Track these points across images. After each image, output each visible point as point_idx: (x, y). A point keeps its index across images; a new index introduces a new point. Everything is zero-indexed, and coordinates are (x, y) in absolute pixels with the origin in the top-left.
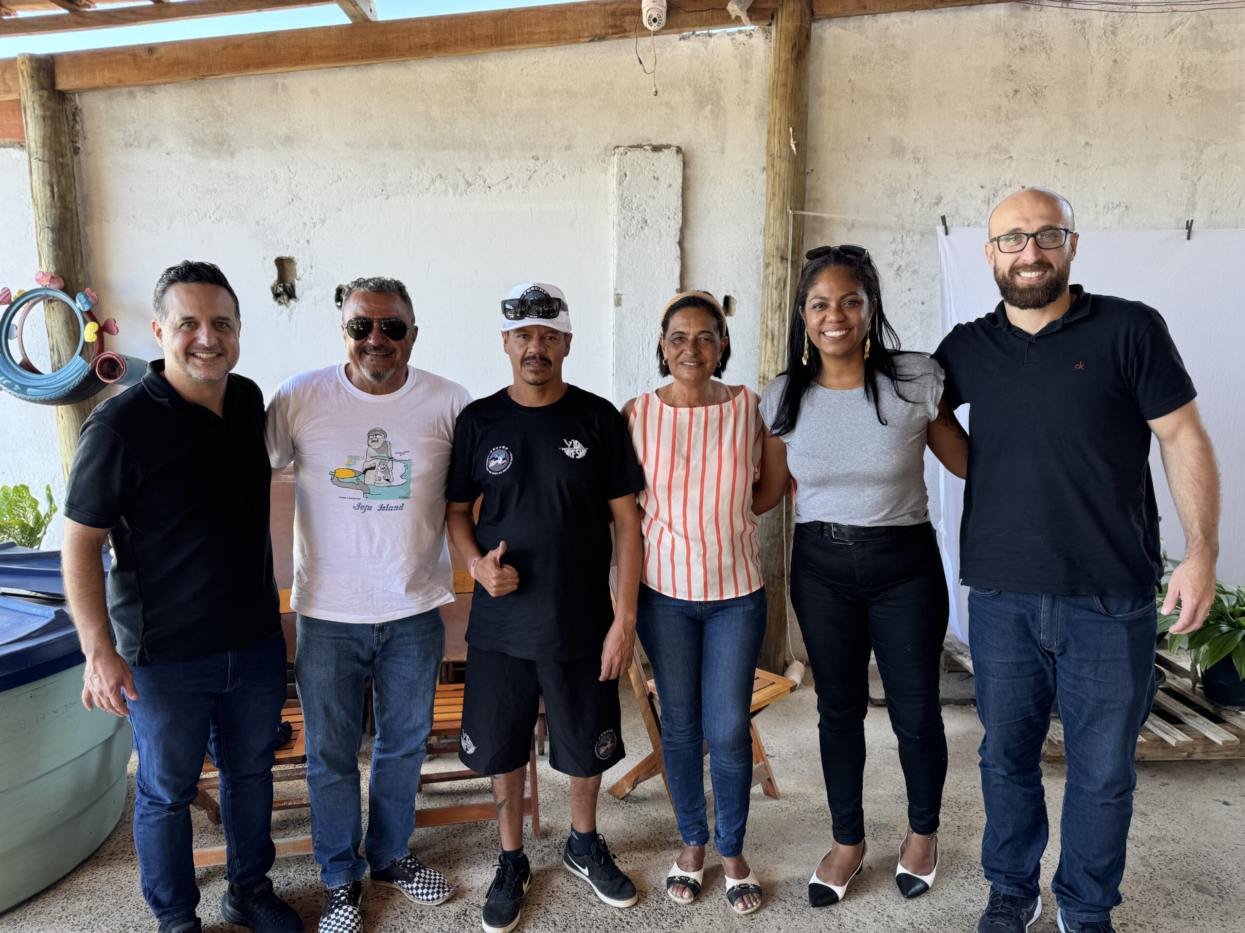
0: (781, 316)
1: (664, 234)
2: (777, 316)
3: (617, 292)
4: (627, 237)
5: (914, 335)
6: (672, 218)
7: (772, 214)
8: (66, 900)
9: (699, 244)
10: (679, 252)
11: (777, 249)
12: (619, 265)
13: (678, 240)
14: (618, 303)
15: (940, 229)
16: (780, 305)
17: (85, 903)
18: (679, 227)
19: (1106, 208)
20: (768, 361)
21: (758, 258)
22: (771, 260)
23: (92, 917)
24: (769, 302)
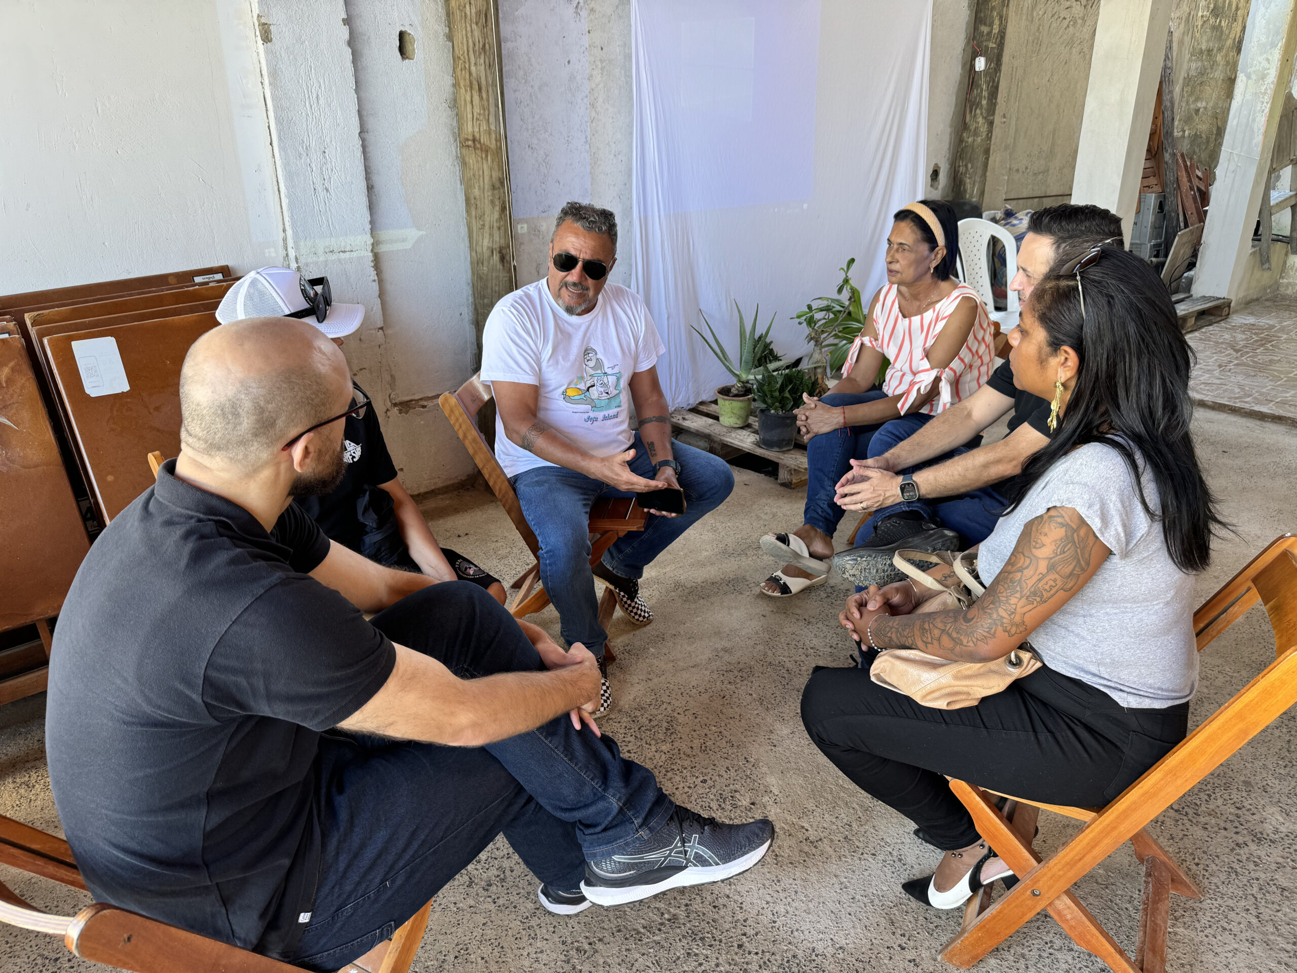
0: (487, 59)
3: (263, 20)
24: (470, 41)
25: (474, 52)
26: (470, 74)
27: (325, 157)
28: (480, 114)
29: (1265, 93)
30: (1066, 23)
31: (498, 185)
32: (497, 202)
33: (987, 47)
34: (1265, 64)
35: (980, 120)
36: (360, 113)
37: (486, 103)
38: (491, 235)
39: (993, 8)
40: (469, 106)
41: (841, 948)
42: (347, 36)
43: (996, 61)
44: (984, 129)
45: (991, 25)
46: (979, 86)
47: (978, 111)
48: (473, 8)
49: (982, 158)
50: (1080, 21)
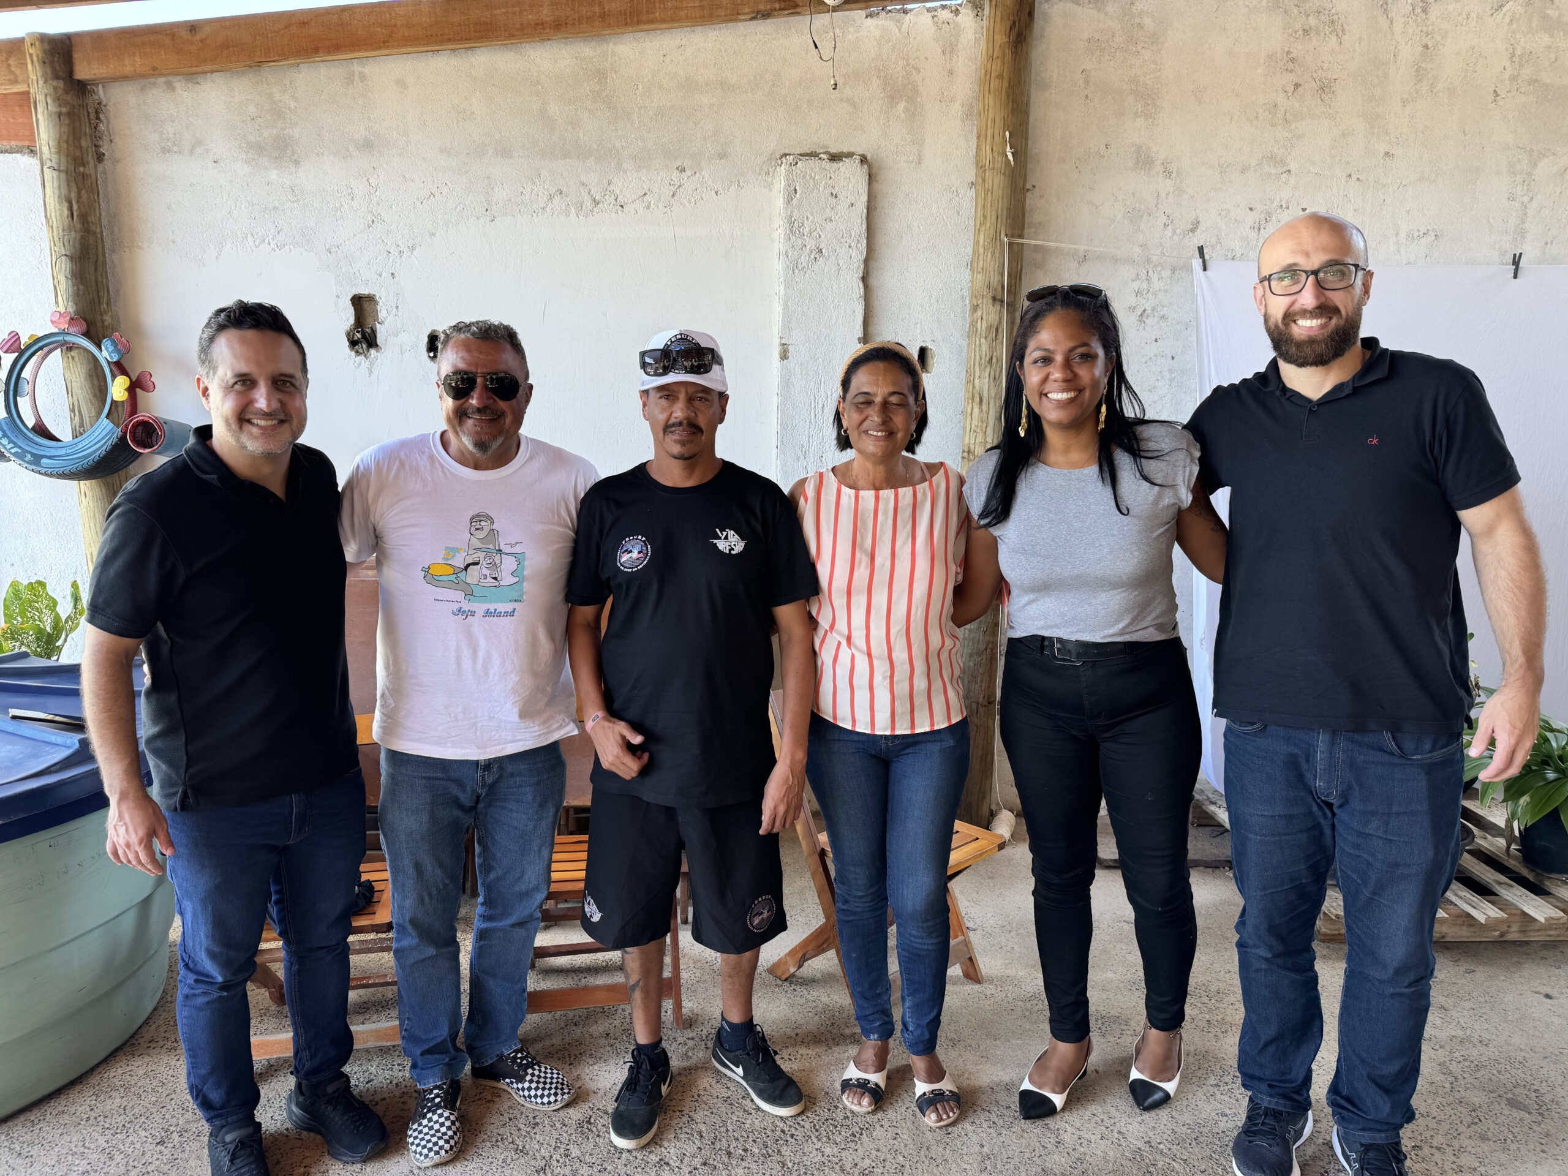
0: (992, 373)
1: (844, 268)
2: (987, 374)
3: (783, 341)
4: (796, 271)
5: (1161, 398)
6: (854, 247)
7: (981, 241)
8: (94, 1097)
9: (888, 280)
10: (862, 290)
11: (989, 287)
12: (786, 306)
13: (861, 274)
14: (784, 356)
15: (1197, 263)
16: (991, 359)
17: (118, 1100)
18: (863, 258)
19: (1410, 237)
20: (975, 431)
21: (963, 298)
22: (980, 302)
23: (127, 1119)
40: (969, 419)
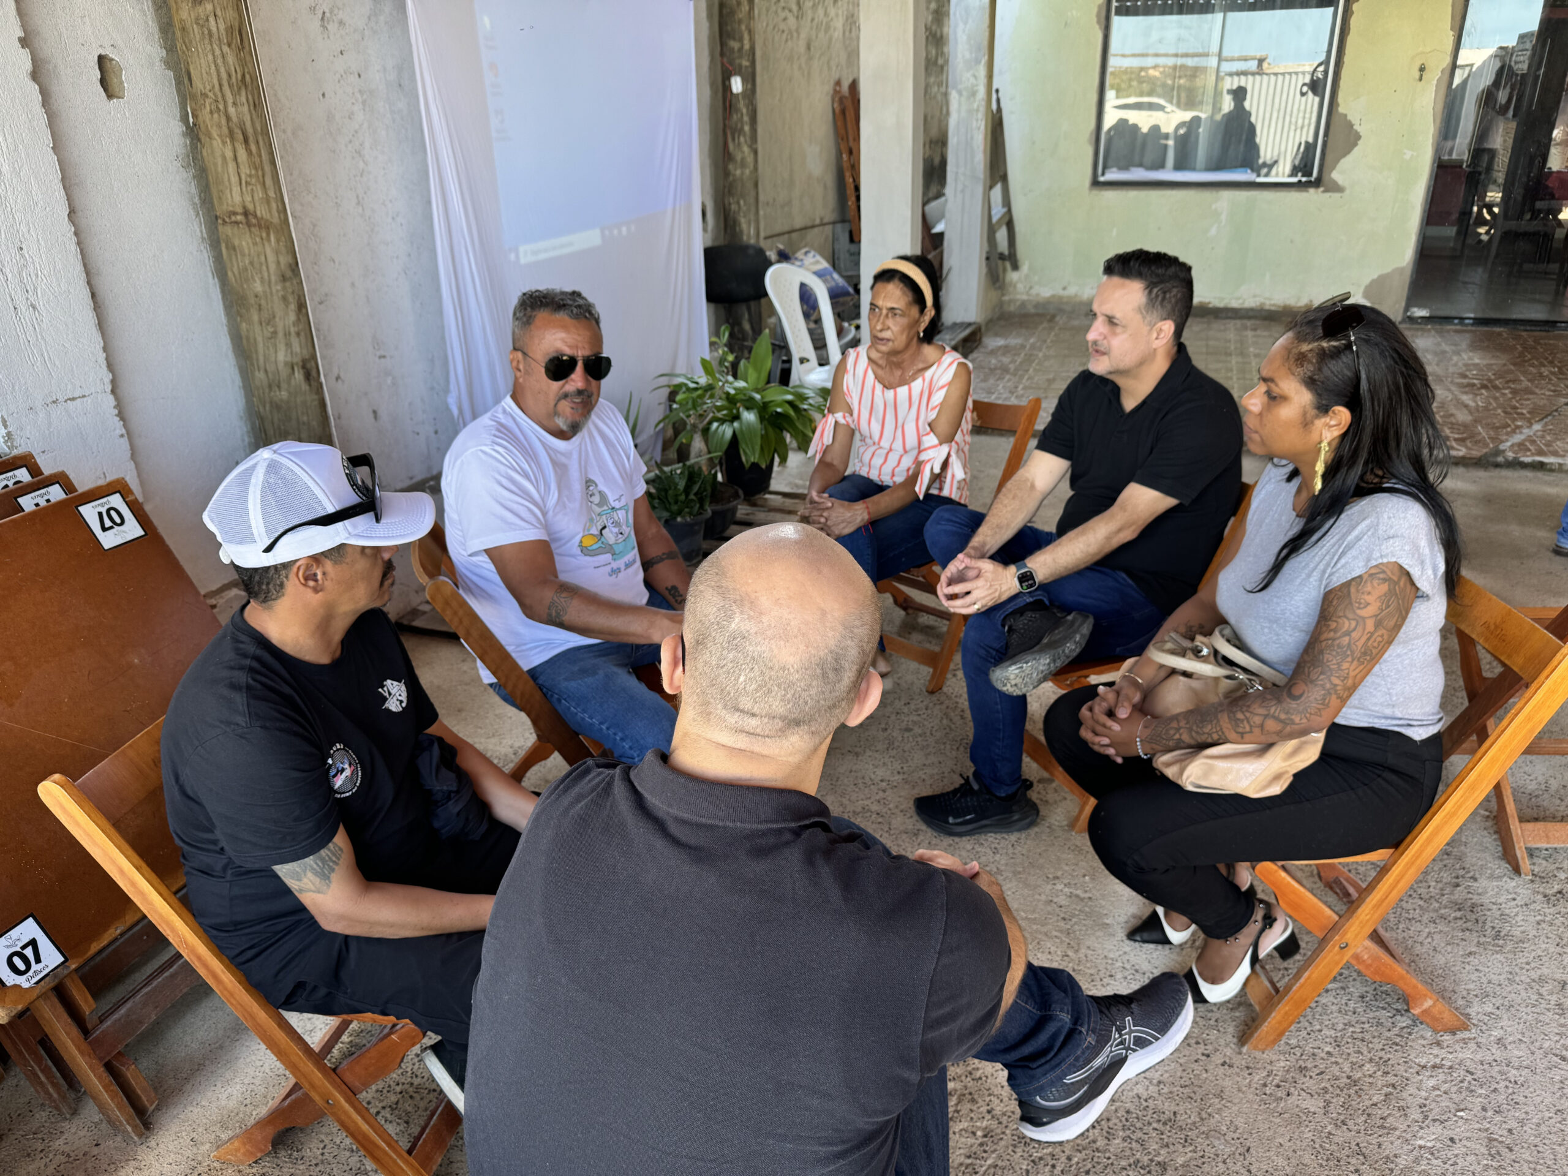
24: (222, 70)
25: (230, 86)
26: (228, 119)
27: (23, 256)
28: (250, 176)
29: (978, 110)
30: (784, 36)
31: (289, 274)
32: (291, 299)
33: (740, 66)
34: (972, 80)
35: (746, 149)
36: (65, 180)
37: (257, 160)
38: (288, 345)
39: (740, 22)
40: (231, 166)
41: (1159, 1082)
42: (29, 66)
43: (750, 79)
44: (750, 159)
45: (741, 40)
46: (738, 110)
47: (742, 139)
48: (221, 21)
49: (753, 193)
50: (795, 34)
